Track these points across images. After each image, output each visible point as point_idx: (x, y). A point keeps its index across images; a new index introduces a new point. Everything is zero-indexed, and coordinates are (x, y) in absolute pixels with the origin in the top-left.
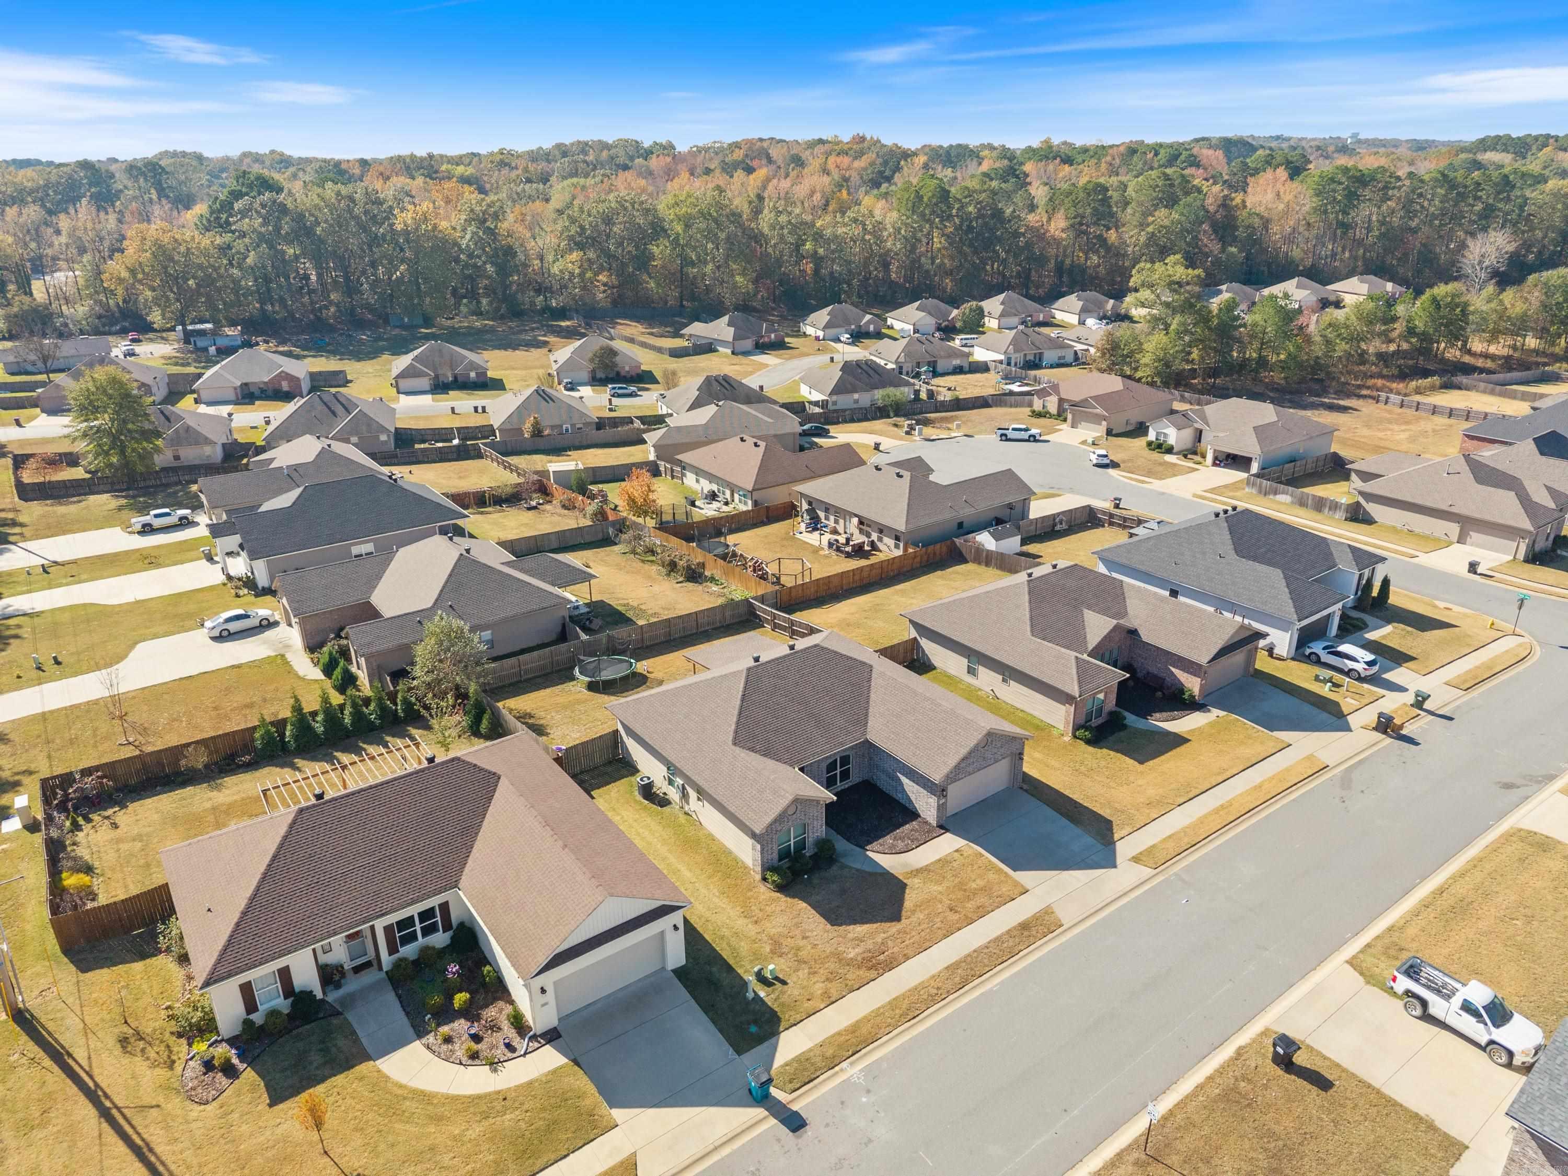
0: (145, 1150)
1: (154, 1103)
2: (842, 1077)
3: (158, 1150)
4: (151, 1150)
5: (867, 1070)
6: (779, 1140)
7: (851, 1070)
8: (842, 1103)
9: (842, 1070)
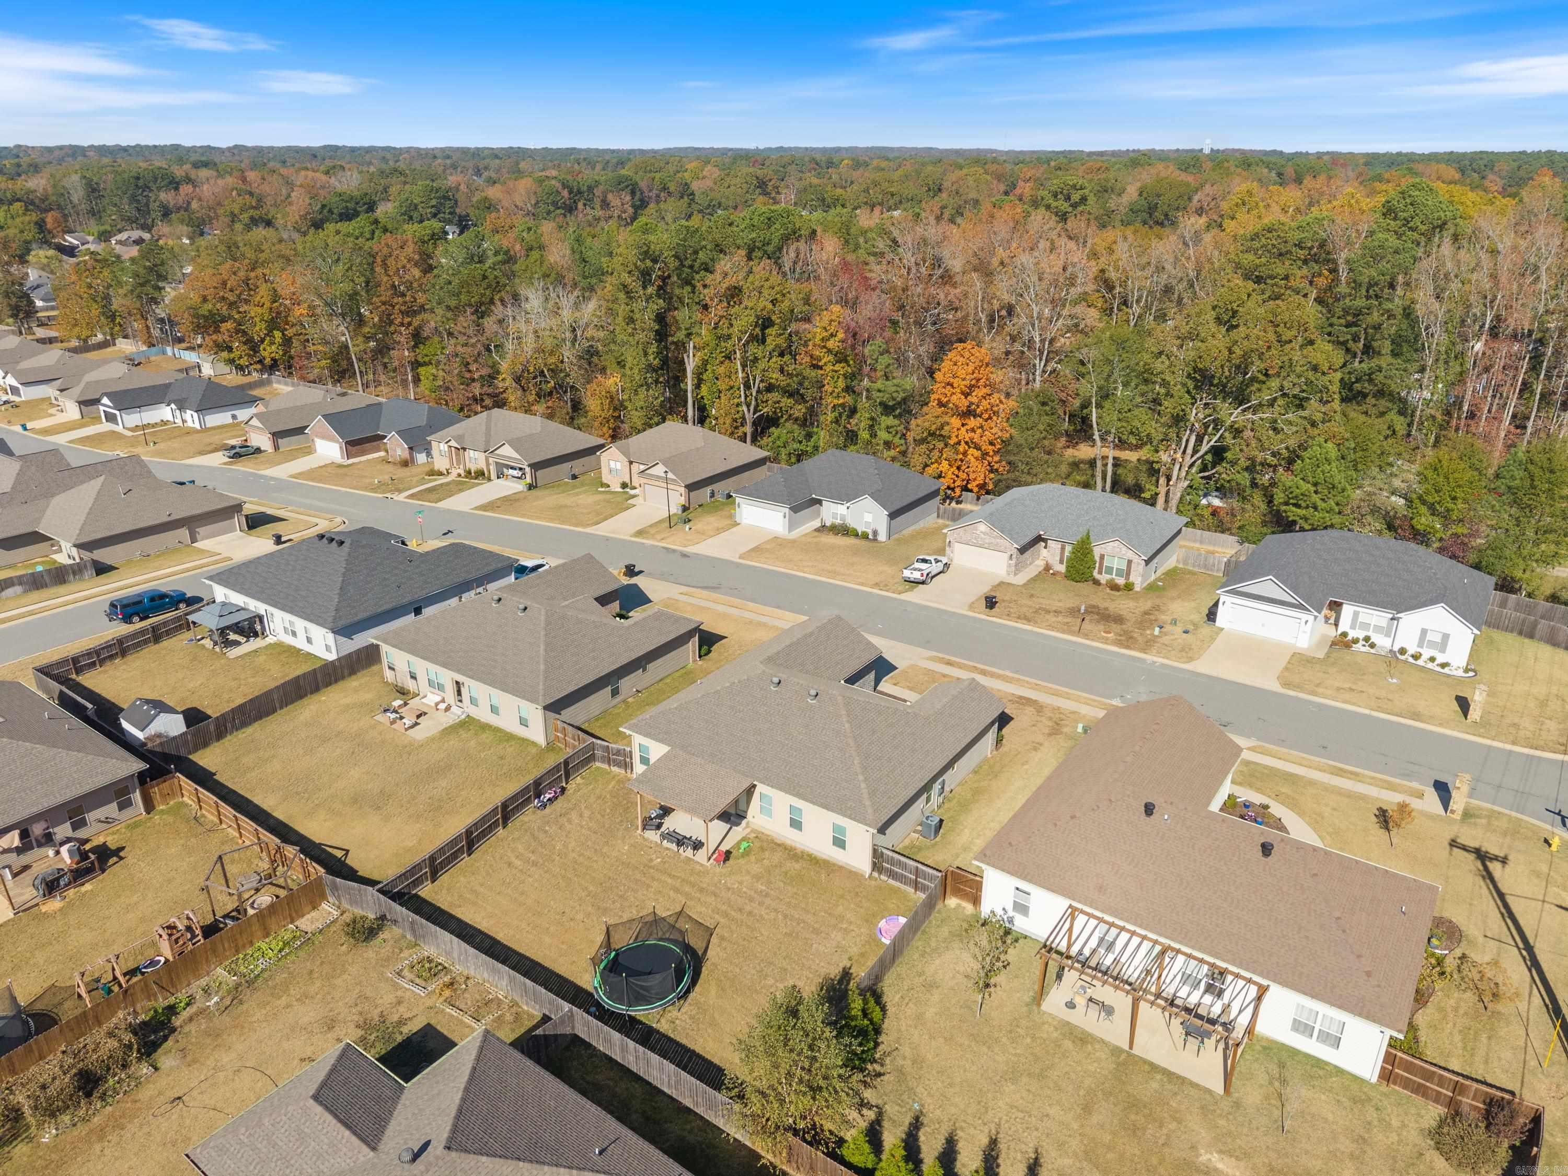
1: (1488, 939)
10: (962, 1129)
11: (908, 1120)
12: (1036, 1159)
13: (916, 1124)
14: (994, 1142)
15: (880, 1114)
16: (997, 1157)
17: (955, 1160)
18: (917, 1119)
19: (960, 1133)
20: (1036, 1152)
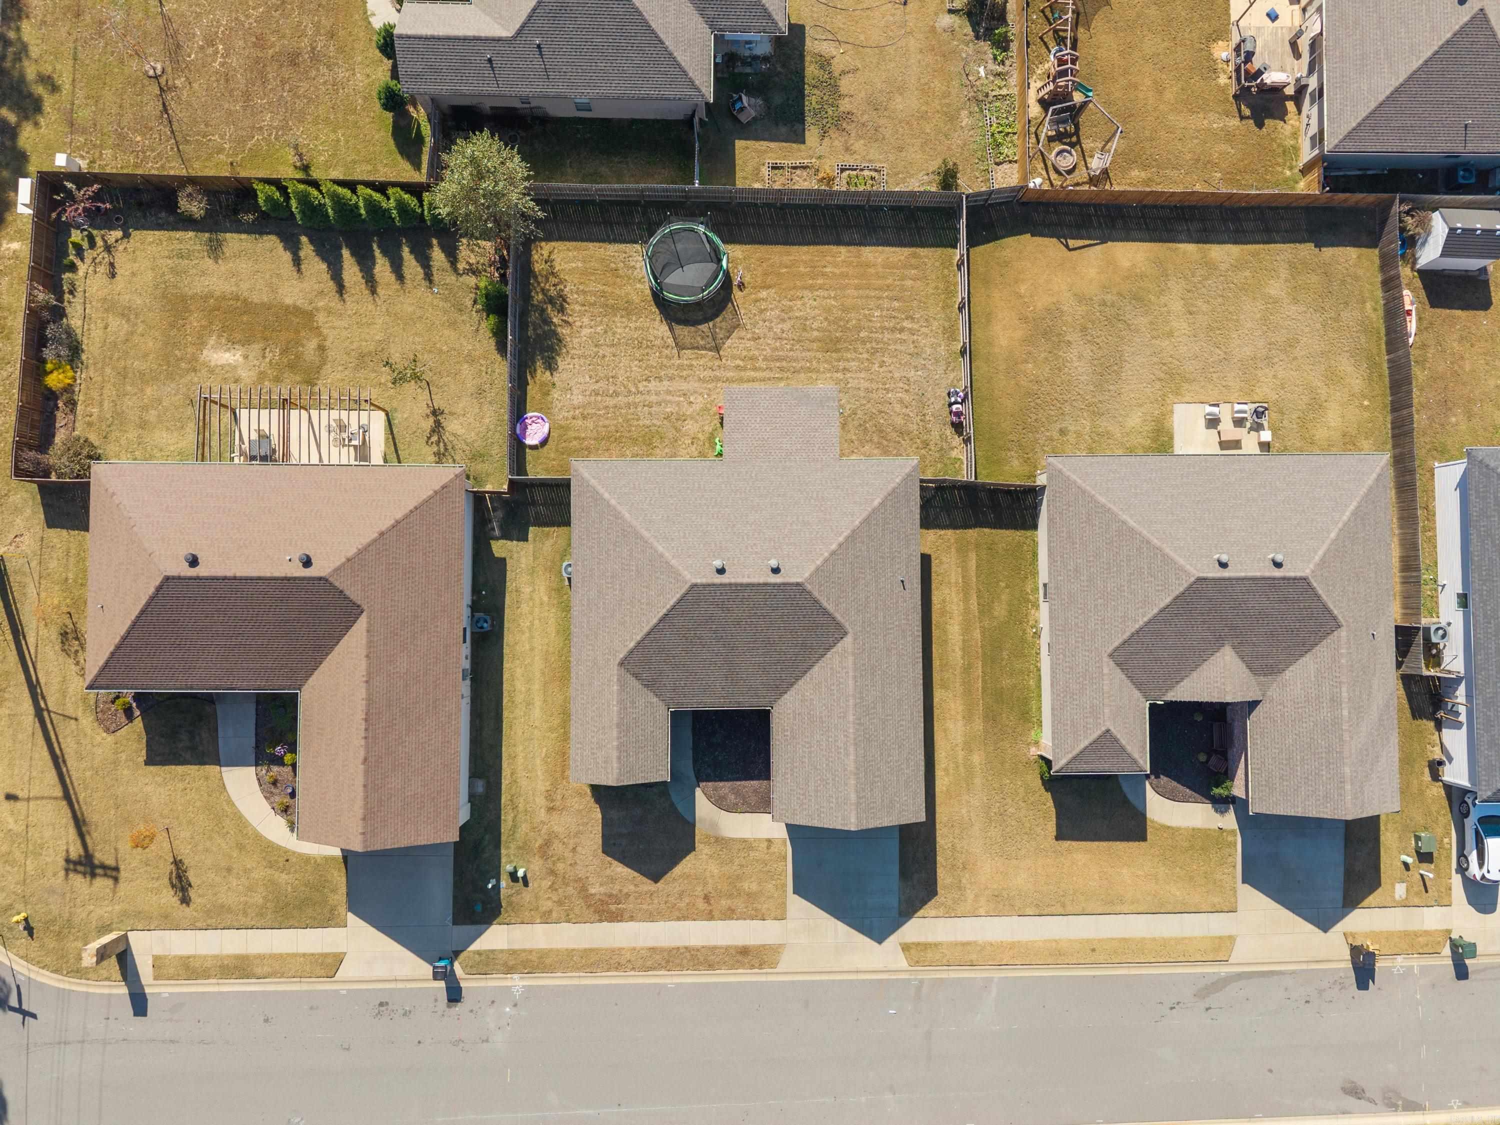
0: (60, 760)
1: (74, 716)
2: (508, 983)
3: (69, 764)
4: (64, 762)
5: (528, 989)
6: (436, 1000)
7: (517, 982)
8: (493, 1002)
9: (511, 978)
10: (398, 291)
11: (436, 278)
12: (341, 295)
13: (428, 277)
14: (373, 292)
15: (455, 270)
16: (366, 282)
17: (391, 266)
18: (431, 282)
19: (397, 286)
20: (344, 301)
